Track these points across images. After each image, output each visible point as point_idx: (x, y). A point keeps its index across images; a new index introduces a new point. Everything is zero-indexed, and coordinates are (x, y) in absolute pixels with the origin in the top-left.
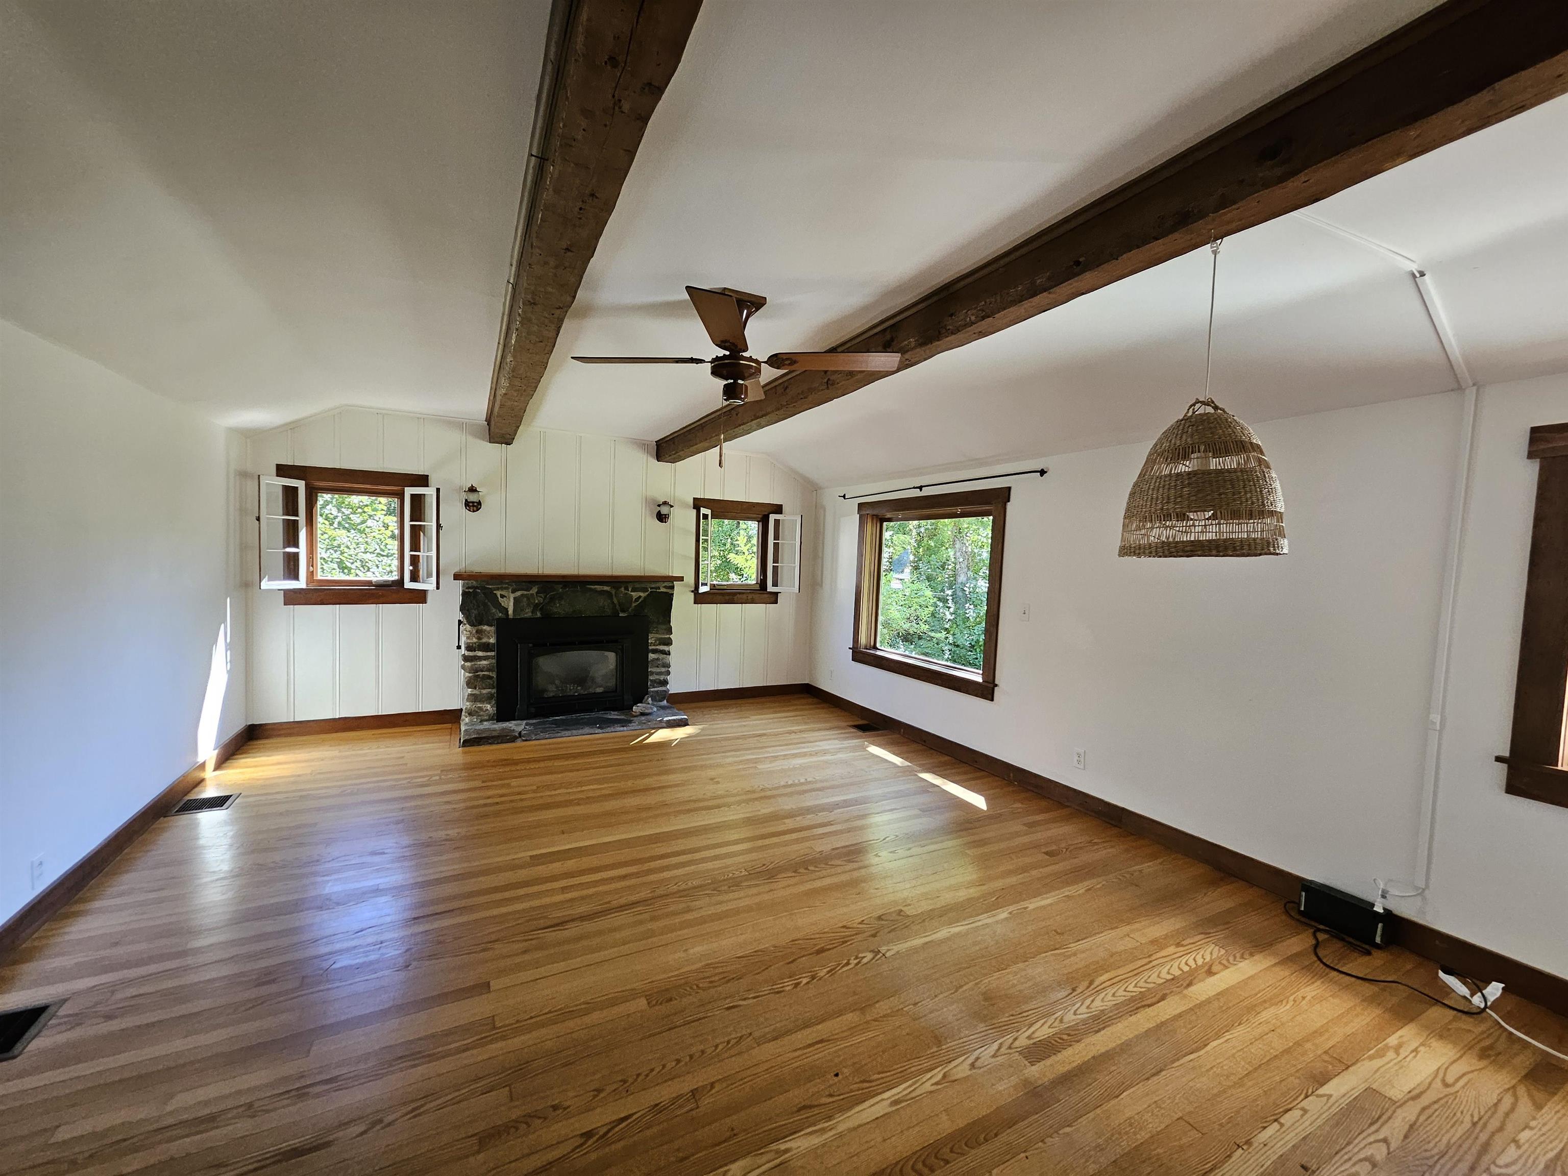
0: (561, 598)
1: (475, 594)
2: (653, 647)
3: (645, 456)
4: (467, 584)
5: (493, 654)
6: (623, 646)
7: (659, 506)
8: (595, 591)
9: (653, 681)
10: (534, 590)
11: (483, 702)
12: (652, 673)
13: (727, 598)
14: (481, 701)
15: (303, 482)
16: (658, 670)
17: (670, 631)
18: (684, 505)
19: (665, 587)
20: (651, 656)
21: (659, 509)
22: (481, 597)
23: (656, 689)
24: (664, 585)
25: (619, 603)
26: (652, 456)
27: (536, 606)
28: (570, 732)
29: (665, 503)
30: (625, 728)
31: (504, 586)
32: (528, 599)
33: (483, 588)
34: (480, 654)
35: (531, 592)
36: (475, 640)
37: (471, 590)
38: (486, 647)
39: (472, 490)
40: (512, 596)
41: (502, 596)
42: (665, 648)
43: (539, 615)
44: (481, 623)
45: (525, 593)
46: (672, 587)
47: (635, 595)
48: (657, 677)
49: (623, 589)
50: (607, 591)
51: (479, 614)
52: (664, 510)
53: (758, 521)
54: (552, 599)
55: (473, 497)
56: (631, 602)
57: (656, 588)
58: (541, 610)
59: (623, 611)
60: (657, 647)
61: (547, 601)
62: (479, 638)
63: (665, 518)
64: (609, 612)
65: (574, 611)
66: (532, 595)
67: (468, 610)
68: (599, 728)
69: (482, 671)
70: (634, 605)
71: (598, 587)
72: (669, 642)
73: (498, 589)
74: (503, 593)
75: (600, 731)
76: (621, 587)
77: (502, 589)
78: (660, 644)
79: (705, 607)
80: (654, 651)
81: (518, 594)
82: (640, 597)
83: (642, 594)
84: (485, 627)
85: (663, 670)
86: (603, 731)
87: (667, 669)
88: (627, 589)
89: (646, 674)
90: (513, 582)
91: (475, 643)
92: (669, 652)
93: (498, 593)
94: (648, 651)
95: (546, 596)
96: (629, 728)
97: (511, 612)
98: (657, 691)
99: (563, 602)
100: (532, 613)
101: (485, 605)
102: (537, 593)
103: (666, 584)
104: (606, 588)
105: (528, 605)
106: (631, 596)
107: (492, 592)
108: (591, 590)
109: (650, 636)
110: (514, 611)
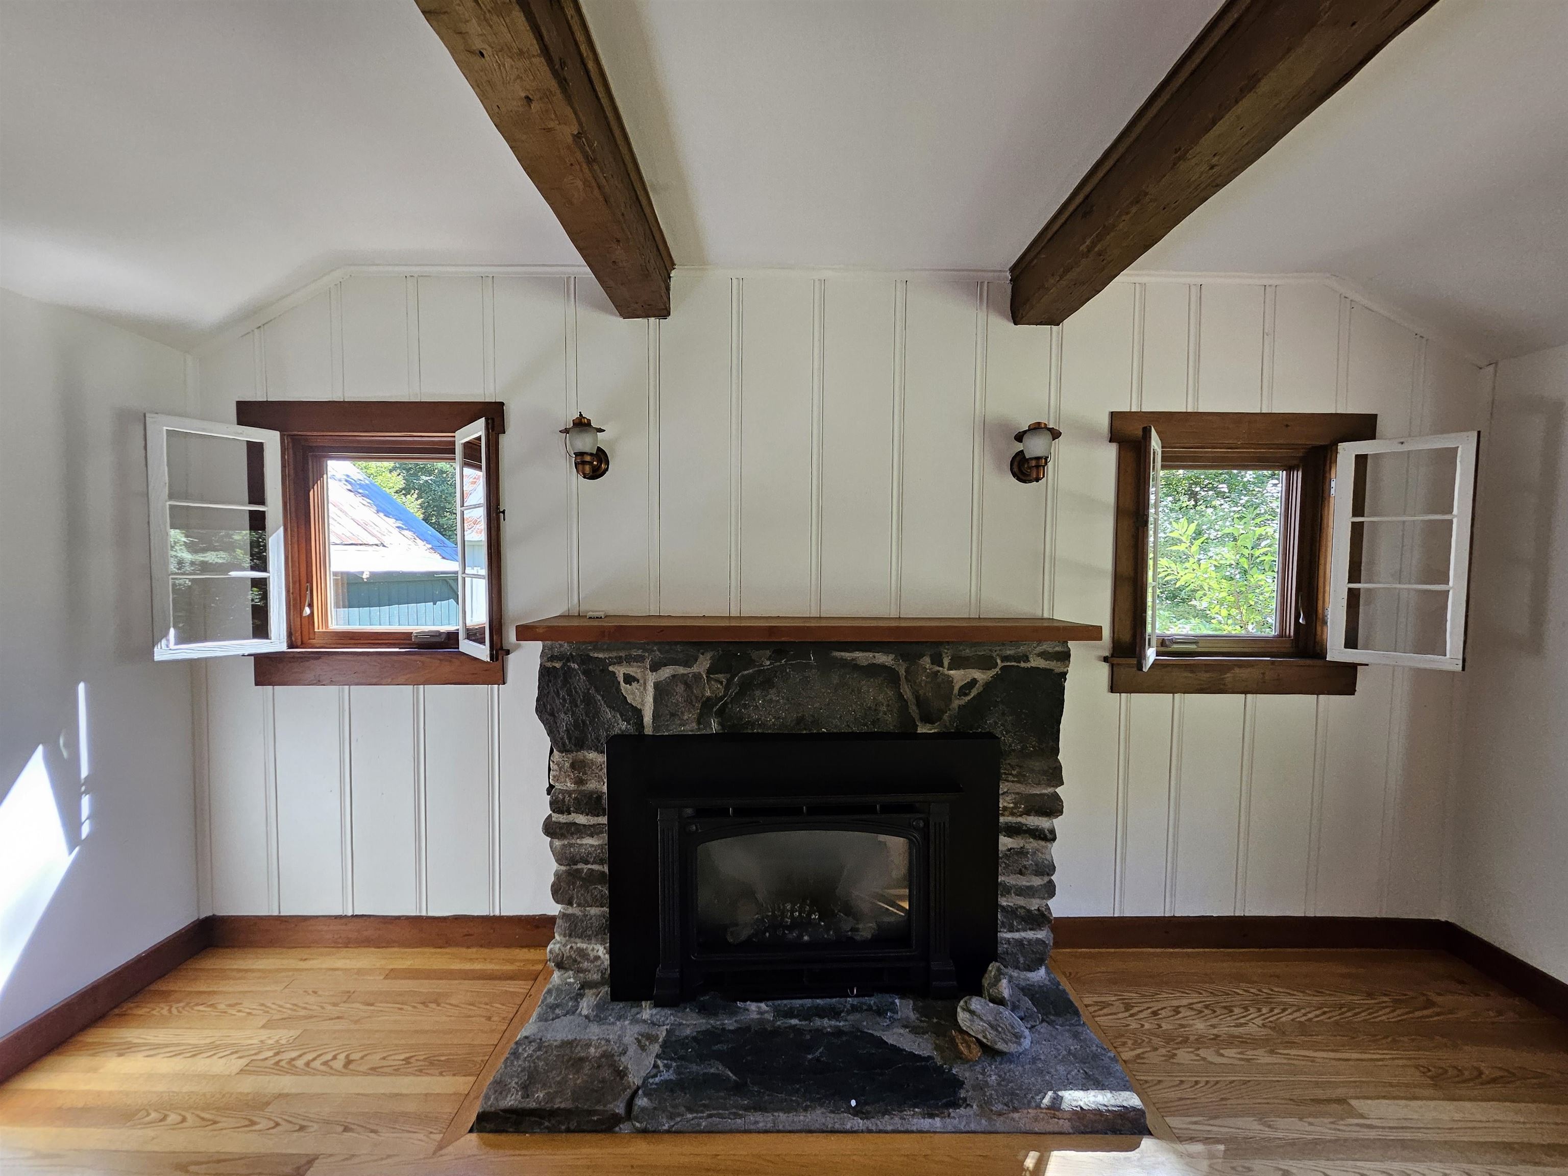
0: (767, 682)
1: (568, 673)
2: (1010, 819)
3: (982, 315)
4: (551, 648)
5: (604, 820)
6: (927, 825)
7: (1019, 437)
8: (854, 667)
9: (1012, 912)
10: (702, 665)
11: (589, 938)
12: (1007, 890)
13: (1204, 676)
14: (583, 936)
15: (277, 434)
16: (1023, 881)
17: (1055, 776)
18: (1087, 434)
19: (1044, 655)
20: (1005, 842)
21: (1019, 447)
22: (580, 682)
23: (1017, 935)
24: (1039, 649)
25: (917, 698)
26: (1001, 313)
27: (707, 705)
28: (769, 1117)
29: (1037, 428)
30: (937, 1122)
31: (634, 653)
32: (688, 686)
33: (585, 660)
34: (581, 819)
35: (695, 669)
36: (570, 786)
37: (558, 665)
38: (589, 803)
39: (582, 424)
40: (652, 678)
41: (629, 679)
42: (1043, 823)
43: (714, 726)
44: (580, 745)
45: (681, 670)
46: (1065, 656)
47: (959, 676)
48: (1021, 901)
49: (926, 661)
50: (883, 667)
51: (576, 721)
52: (1035, 446)
53: (1289, 469)
54: (746, 687)
55: (585, 443)
56: (948, 699)
57: (1018, 659)
58: (721, 713)
59: (927, 719)
60: (1019, 819)
61: (733, 691)
62: (580, 782)
63: (1038, 467)
64: (890, 721)
65: (800, 720)
66: (697, 677)
67: (552, 714)
68: (856, 1112)
69: (587, 862)
70: (956, 703)
71: (862, 657)
72: (1053, 808)
73: (619, 661)
74: (633, 670)
75: (859, 1123)
76: (921, 656)
77: (629, 660)
78: (1027, 813)
79: (1138, 699)
80: (1014, 831)
81: (666, 672)
82: (974, 682)
83: (981, 676)
84: (592, 755)
85: (1037, 881)
86: (870, 1124)
87: (1046, 879)
88: (937, 660)
89: (993, 888)
90: (656, 644)
91: (570, 793)
92: (1052, 832)
93: (620, 671)
94: (995, 830)
95: (730, 681)
96: (951, 1124)
97: (648, 718)
98: (1020, 943)
99: (773, 695)
100: (699, 723)
101: (588, 700)
102: (709, 672)
103: (1046, 647)
104: (883, 659)
105: (689, 702)
106: (950, 681)
107: (605, 671)
108: (844, 663)
109: (1003, 787)
110: (656, 716)
